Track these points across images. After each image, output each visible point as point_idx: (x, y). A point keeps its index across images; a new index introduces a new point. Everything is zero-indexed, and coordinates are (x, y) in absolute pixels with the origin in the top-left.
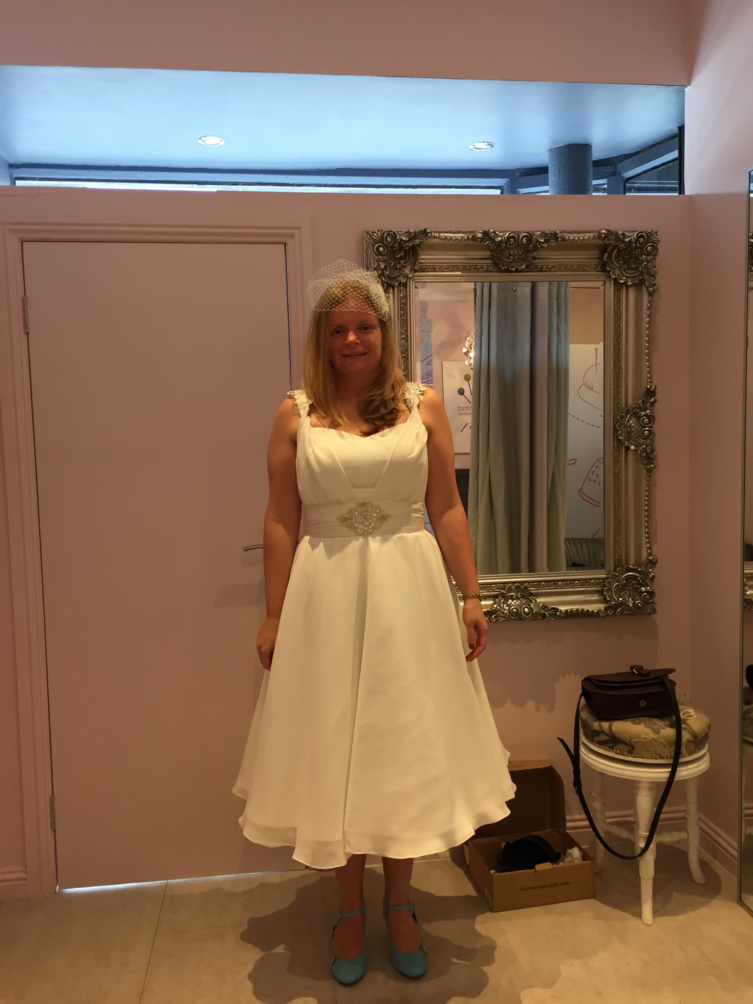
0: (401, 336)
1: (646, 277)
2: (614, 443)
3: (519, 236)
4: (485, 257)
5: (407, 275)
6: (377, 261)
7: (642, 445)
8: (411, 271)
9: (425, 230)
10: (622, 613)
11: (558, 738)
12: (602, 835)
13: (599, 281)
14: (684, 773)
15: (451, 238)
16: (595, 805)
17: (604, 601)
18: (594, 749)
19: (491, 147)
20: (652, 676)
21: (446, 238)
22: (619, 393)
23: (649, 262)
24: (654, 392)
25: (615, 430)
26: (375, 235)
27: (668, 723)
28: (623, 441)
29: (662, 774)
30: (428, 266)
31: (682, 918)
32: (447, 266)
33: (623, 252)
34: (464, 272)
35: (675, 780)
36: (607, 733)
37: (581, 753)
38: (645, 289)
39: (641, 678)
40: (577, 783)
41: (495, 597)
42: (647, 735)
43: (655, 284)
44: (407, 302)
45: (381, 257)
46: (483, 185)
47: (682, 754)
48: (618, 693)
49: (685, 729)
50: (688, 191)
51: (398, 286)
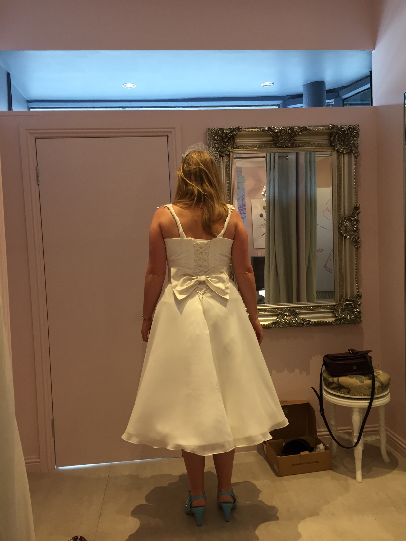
0: (227, 181)
1: (353, 148)
2: (338, 234)
3: (287, 129)
4: (270, 140)
5: (229, 150)
6: (214, 143)
7: (353, 235)
8: (232, 149)
9: (239, 127)
10: (344, 323)
11: (311, 387)
12: (336, 438)
13: (329, 151)
14: (376, 403)
15: (252, 131)
16: (332, 422)
17: (335, 317)
18: (330, 392)
19: (272, 84)
20: (360, 354)
21: (249, 131)
22: (340, 209)
23: (354, 141)
24: (359, 207)
25: (339, 228)
26: (213, 130)
27: (368, 378)
28: (343, 234)
29: (365, 404)
30: (240, 145)
31: (377, 480)
32: (250, 145)
33: (341, 136)
34: (259, 148)
35: (372, 407)
36: (336, 383)
37: (323, 394)
38: (353, 155)
39: (353, 355)
40: (322, 410)
41: (277, 315)
42: (357, 383)
43: (358, 152)
44: (230, 164)
45: (216, 141)
46: (269, 104)
47: (375, 393)
48: (342, 363)
49: (376, 380)
50: (374, 104)
51: (225, 156)
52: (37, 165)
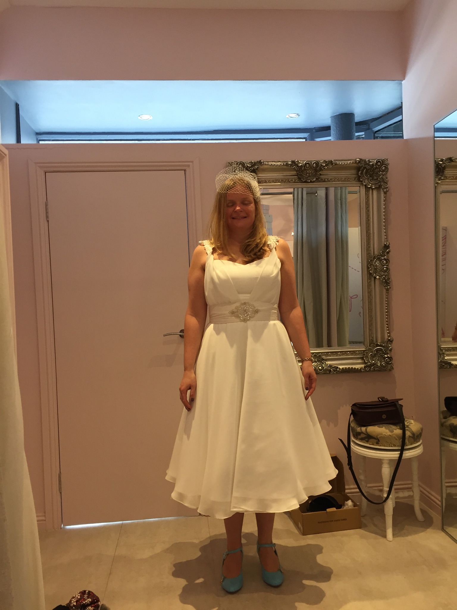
1: (382, 183)
2: (367, 275)
3: (311, 163)
4: (294, 175)
7: (383, 275)
9: (260, 161)
10: (374, 370)
11: (339, 439)
12: (365, 494)
13: (357, 186)
14: (407, 455)
15: (274, 165)
16: (361, 477)
17: (365, 363)
18: (358, 443)
19: (298, 116)
20: (390, 402)
21: (272, 164)
22: (369, 247)
23: (383, 175)
24: (389, 246)
25: (368, 268)
26: (233, 164)
27: (398, 427)
28: (372, 274)
29: (395, 455)
30: (262, 180)
31: (410, 538)
32: (273, 180)
33: (369, 170)
34: (282, 183)
35: (403, 458)
36: (365, 433)
37: (351, 446)
38: (382, 190)
39: (383, 403)
40: (350, 463)
42: (387, 433)
43: (387, 187)
46: (295, 137)
47: (405, 443)
48: (370, 411)
49: (407, 430)
50: (405, 137)
52: (47, 200)
